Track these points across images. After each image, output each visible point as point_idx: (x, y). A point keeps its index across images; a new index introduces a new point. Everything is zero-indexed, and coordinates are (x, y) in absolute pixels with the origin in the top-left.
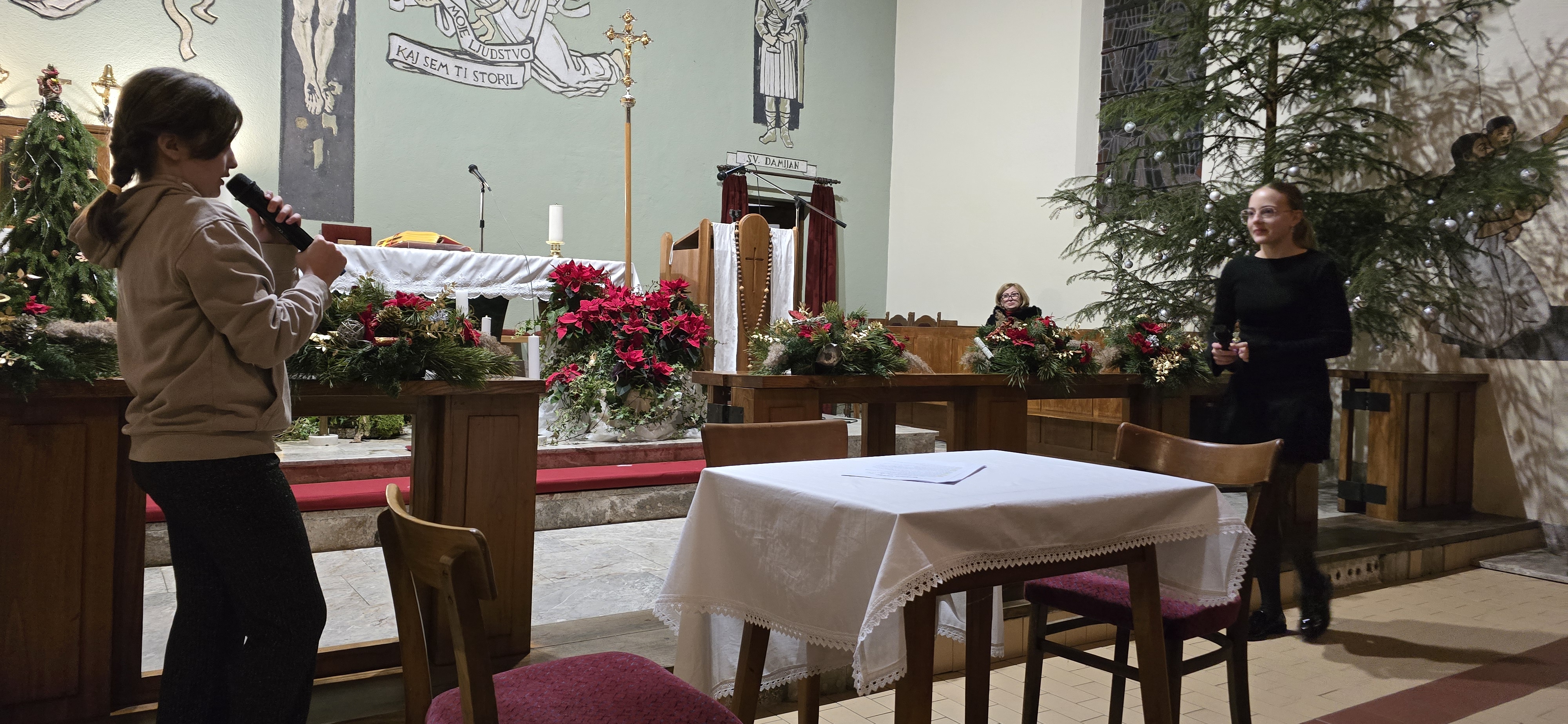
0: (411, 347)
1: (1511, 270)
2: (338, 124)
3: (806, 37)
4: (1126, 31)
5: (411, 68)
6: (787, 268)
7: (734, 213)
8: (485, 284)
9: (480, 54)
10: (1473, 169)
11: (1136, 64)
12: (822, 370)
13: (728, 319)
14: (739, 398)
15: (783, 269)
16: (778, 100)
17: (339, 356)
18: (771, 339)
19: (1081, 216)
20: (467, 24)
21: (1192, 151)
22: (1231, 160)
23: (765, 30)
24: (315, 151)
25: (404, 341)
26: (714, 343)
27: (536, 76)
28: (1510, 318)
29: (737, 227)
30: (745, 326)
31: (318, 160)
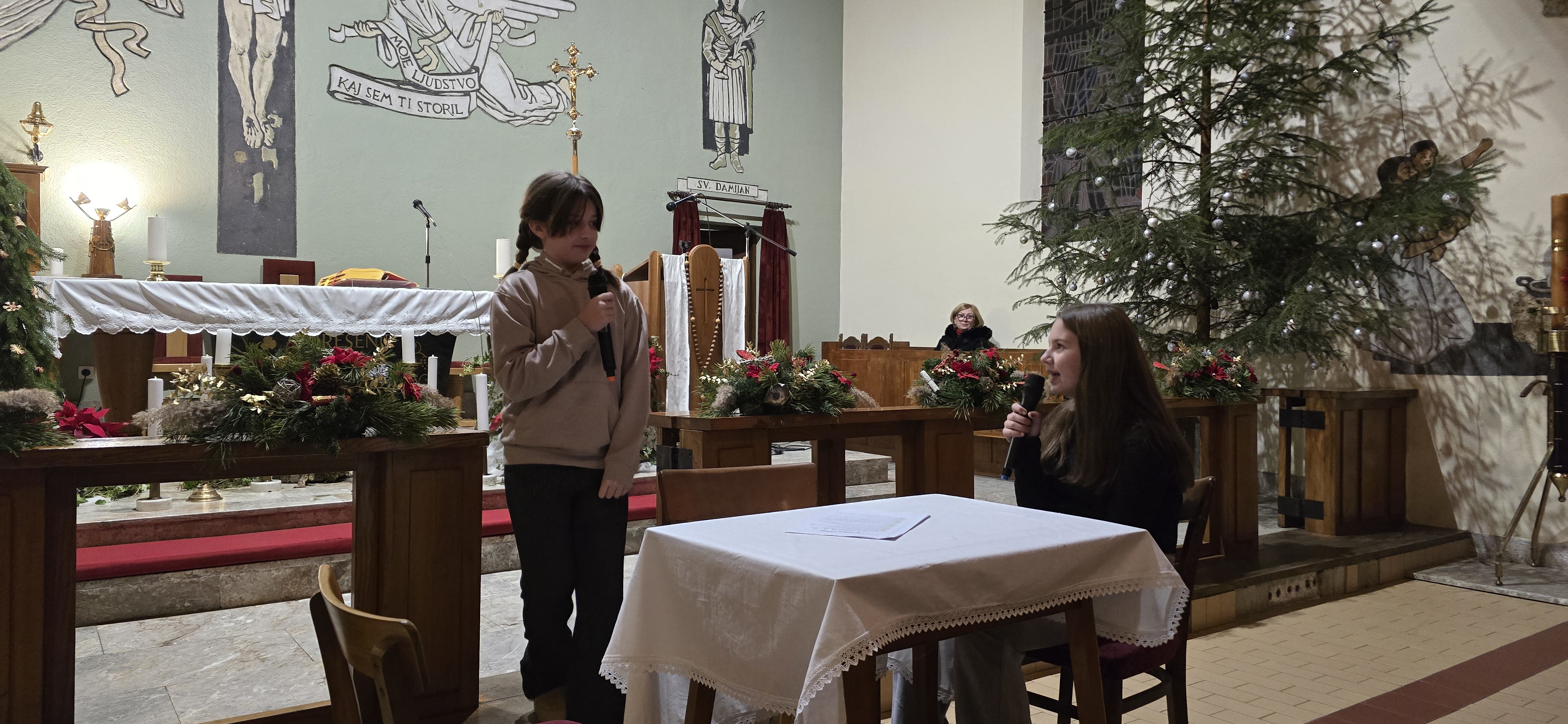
0: (351, 405)
1: (1436, 289)
2: (279, 157)
3: (753, 63)
4: (1066, 56)
5: (353, 99)
6: (738, 297)
7: (683, 244)
8: (432, 321)
9: (424, 84)
10: (1398, 191)
11: (1077, 89)
12: (770, 410)
13: (680, 349)
14: (687, 440)
15: (734, 299)
16: (727, 126)
17: (275, 417)
18: (719, 380)
19: (1026, 241)
20: (410, 54)
21: (1132, 174)
22: (1169, 185)
23: (712, 56)
24: (255, 185)
25: (342, 400)
26: (666, 374)
27: (482, 106)
28: (1437, 334)
29: (687, 258)
30: (697, 356)
31: (258, 195)
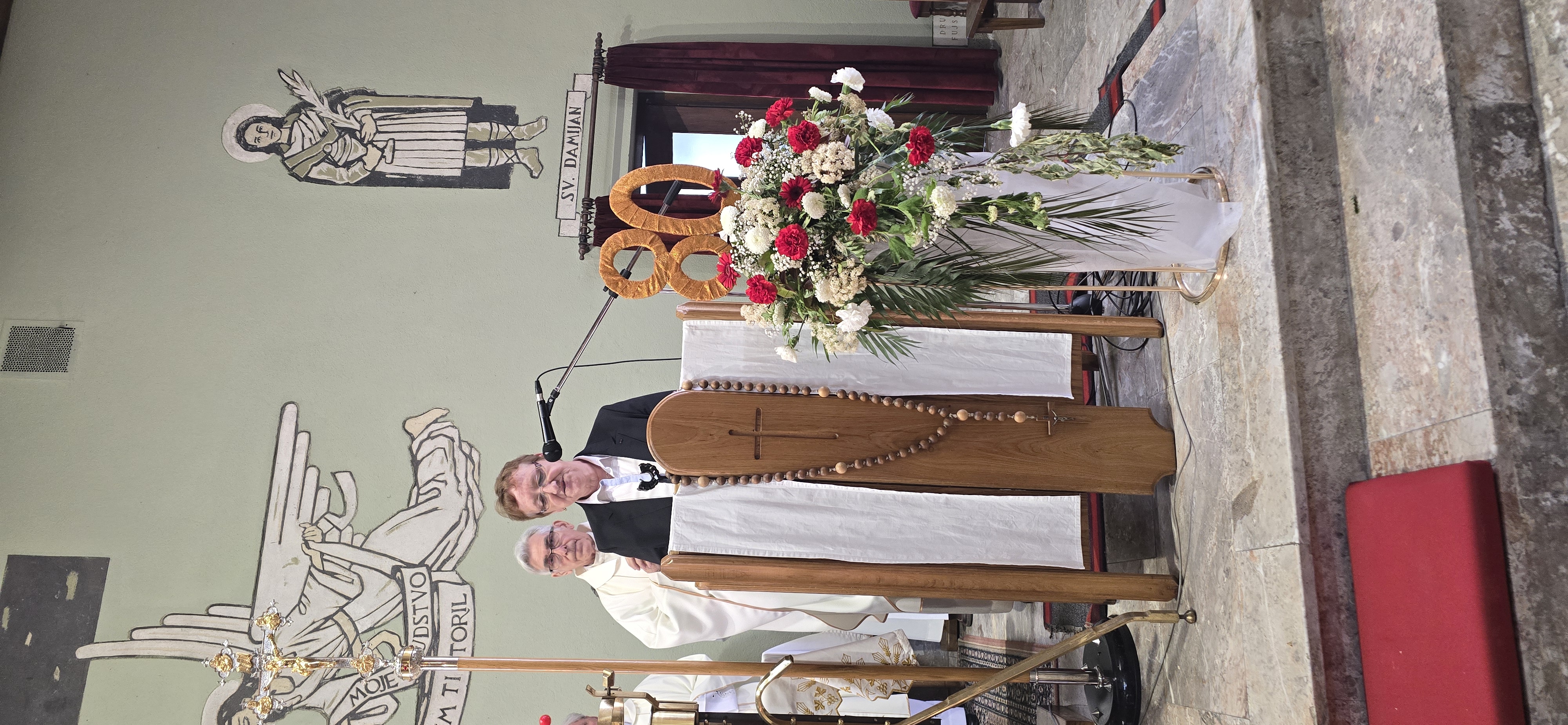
16: (471, 145)
20: (376, 676)
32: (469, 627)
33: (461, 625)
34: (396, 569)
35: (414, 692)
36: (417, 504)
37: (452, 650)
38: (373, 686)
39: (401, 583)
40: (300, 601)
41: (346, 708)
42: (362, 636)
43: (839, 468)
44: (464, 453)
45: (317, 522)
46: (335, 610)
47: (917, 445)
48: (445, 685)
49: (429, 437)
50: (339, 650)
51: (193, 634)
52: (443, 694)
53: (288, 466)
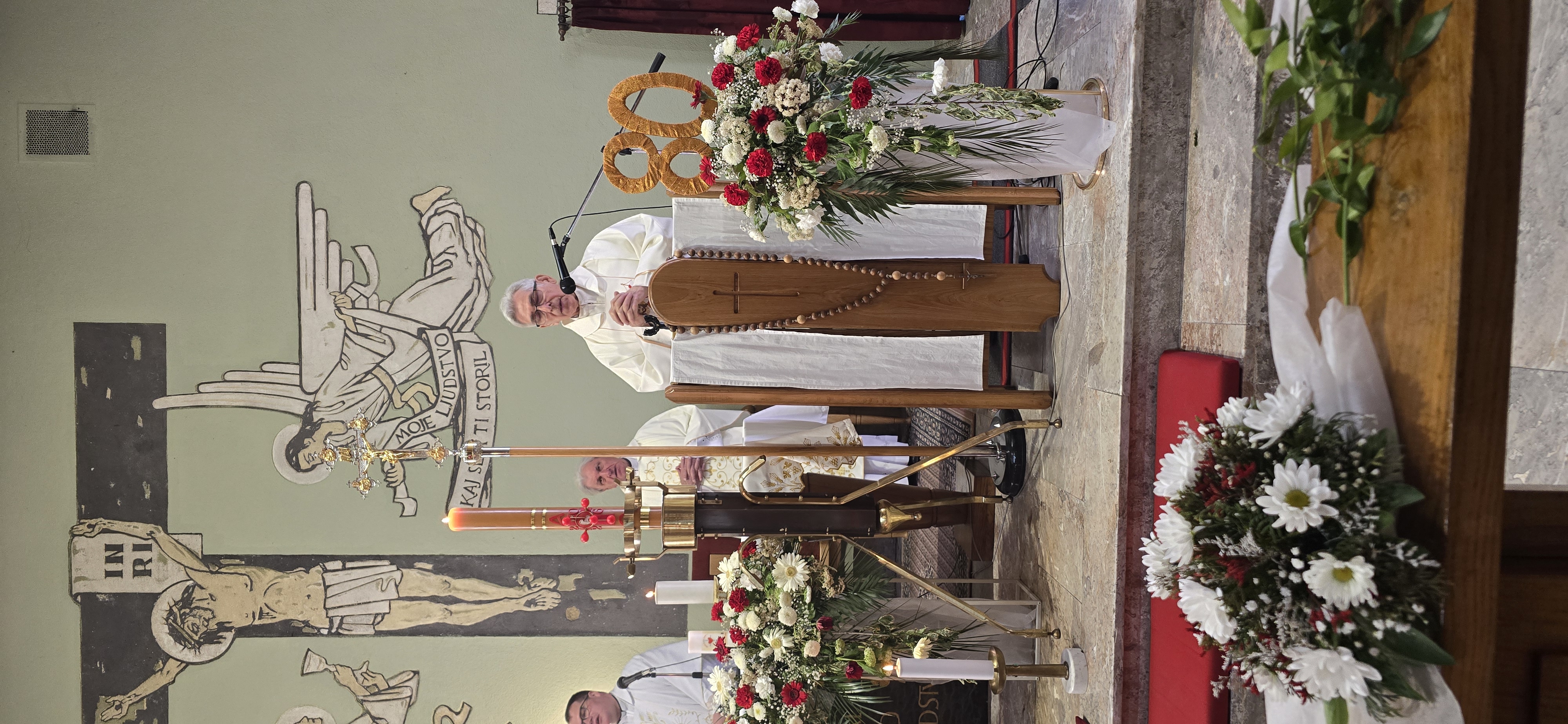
2: (569, 573)
9: (453, 402)
20: (416, 419)
24: (604, 598)
27: (470, 325)
32: (491, 379)
33: (484, 377)
34: (421, 331)
35: (450, 431)
36: (432, 275)
37: (478, 398)
38: (415, 427)
39: (427, 342)
40: (341, 359)
41: (394, 444)
42: (399, 387)
43: (799, 320)
44: (470, 228)
45: (345, 291)
46: (372, 366)
47: (860, 300)
48: (476, 426)
49: (436, 214)
50: (381, 398)
51: (251, 387)
52: (475, 433)
53: (311, 241)
